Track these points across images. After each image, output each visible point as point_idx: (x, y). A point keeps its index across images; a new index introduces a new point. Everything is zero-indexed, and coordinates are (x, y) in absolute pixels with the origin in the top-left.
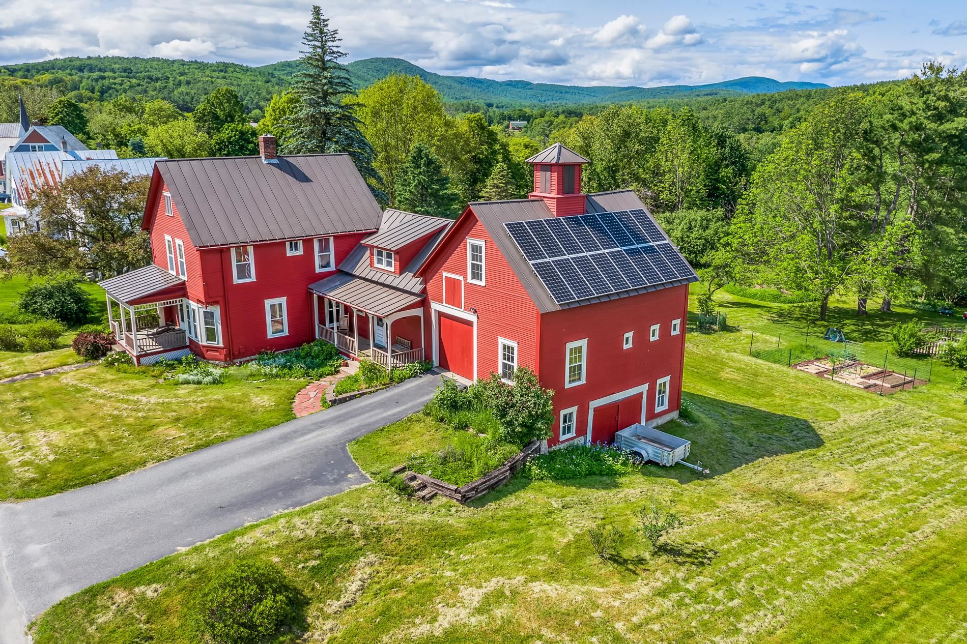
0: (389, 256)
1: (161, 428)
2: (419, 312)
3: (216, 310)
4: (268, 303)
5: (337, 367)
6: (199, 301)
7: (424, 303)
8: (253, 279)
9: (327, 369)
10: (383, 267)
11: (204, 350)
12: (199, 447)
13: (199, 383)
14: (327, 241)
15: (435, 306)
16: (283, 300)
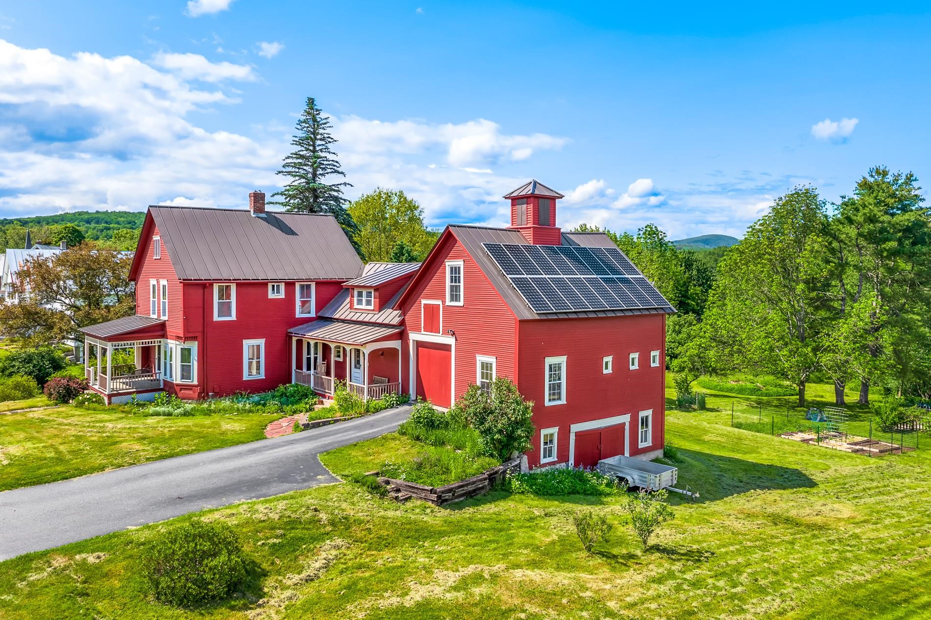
0: (369, 295)
1: (124, 444)
2: (396, 344)
3: (194, 346)
4: (247, 343)
5: (312, 405)
6: (178, 338)
7: (402, 335)
8: (233, 317)
9: (302, 406)
10: (364, 306)
11: (178, 389)
12: (162, 458)
13: (169, 414)
14: (309, 287)
15: (413, 336)
16: (261, 342)
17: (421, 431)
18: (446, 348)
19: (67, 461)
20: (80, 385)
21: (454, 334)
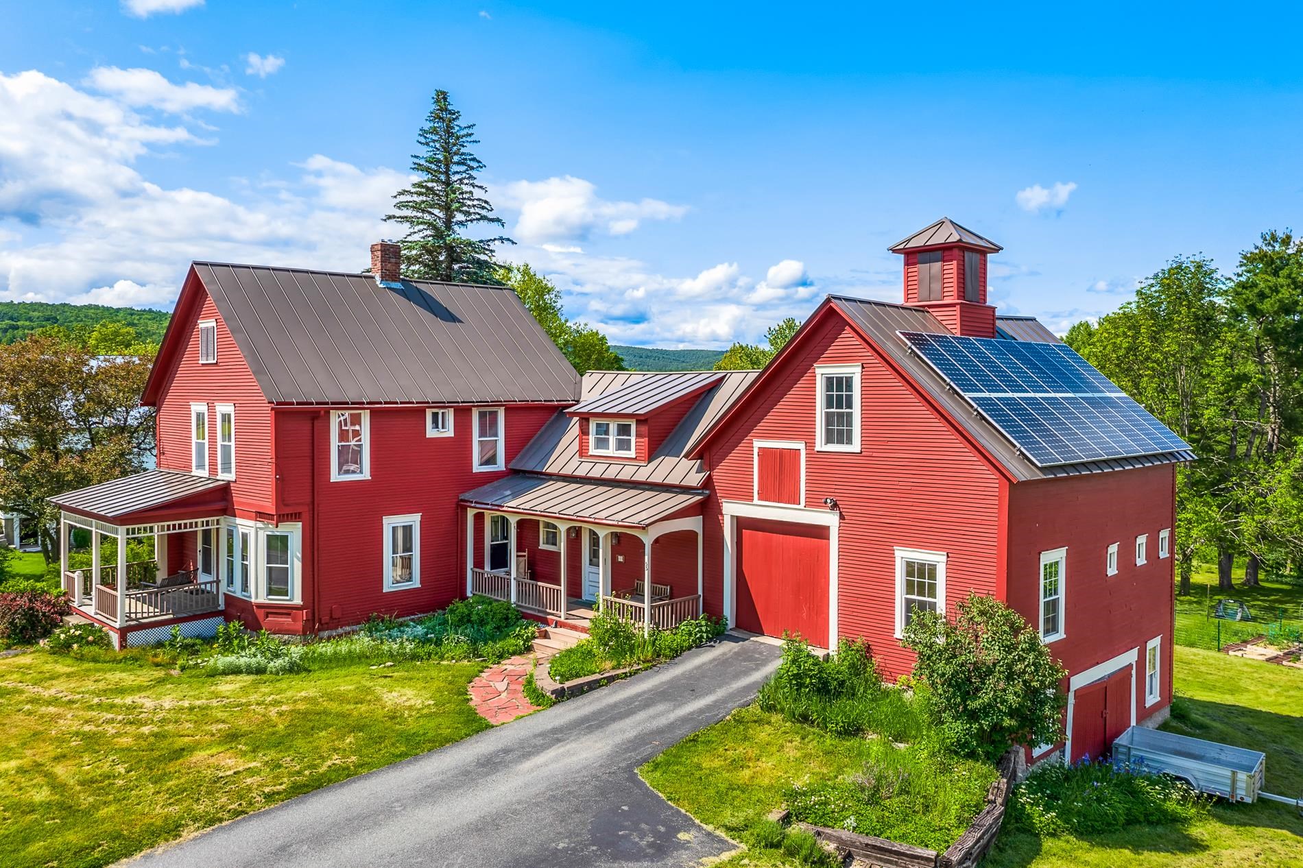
0: (624, 430)
1: (200, 755)
2: (693, 524)
3: (294, 532)
4: (390, 522)
5: (528, 639)
6: (260, 515)
7: (707, 507)
8: (366, 475)
10: (611, 451)
11: (260, 614)
13: (260, 671)
14: (494, 415)
15: (731, 509)
16: (414, 519)
17: (812, 705)
18: (820, 532)
19: (87, 813)
20: (54, 606)
21: (835, 506)
